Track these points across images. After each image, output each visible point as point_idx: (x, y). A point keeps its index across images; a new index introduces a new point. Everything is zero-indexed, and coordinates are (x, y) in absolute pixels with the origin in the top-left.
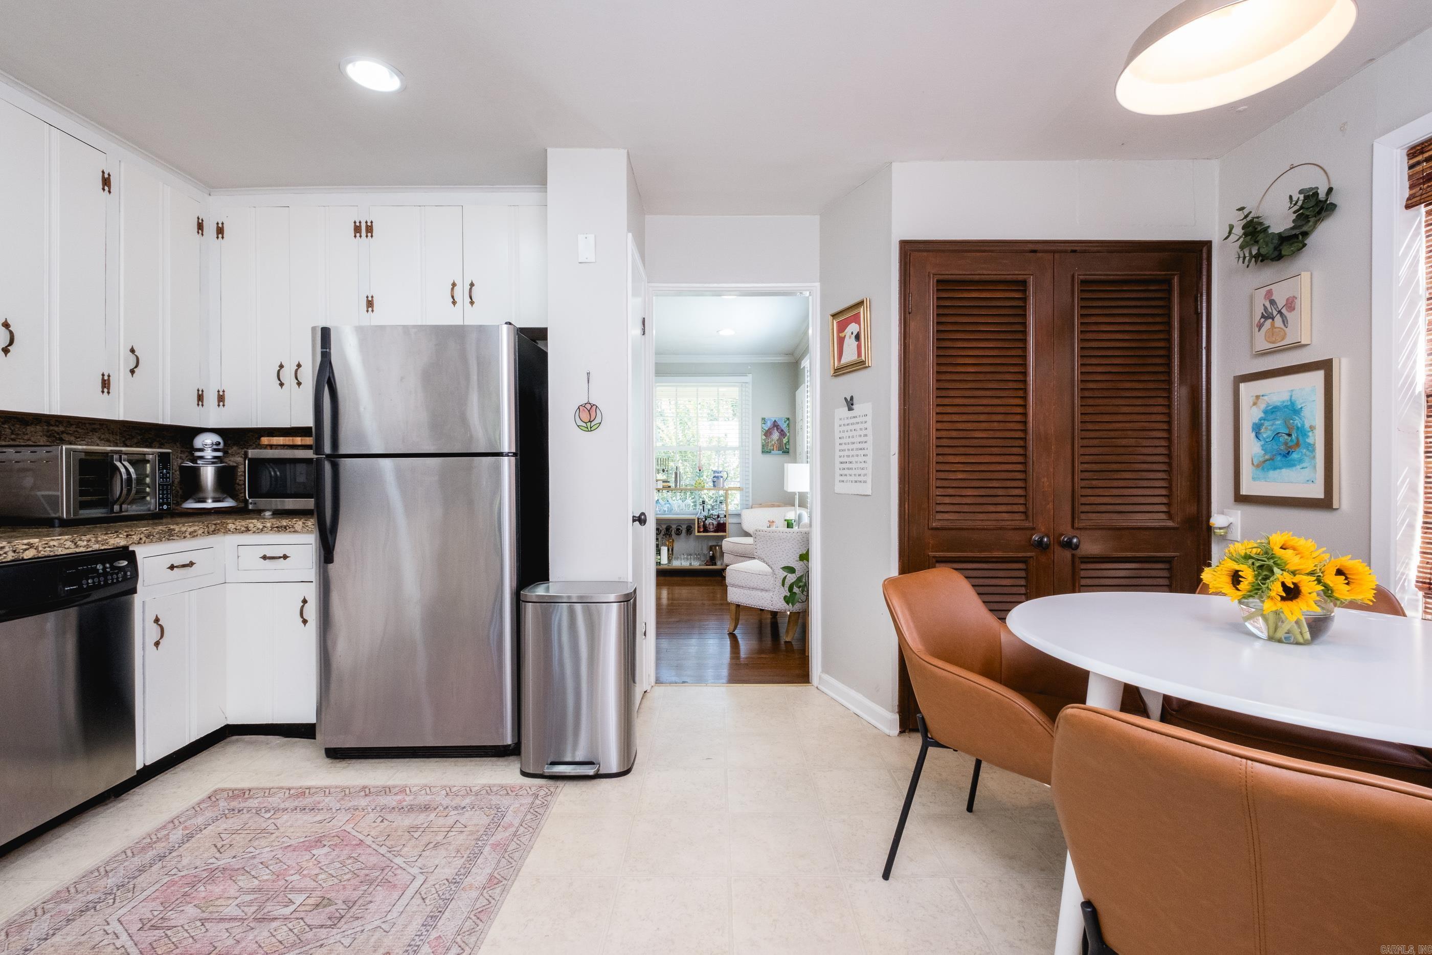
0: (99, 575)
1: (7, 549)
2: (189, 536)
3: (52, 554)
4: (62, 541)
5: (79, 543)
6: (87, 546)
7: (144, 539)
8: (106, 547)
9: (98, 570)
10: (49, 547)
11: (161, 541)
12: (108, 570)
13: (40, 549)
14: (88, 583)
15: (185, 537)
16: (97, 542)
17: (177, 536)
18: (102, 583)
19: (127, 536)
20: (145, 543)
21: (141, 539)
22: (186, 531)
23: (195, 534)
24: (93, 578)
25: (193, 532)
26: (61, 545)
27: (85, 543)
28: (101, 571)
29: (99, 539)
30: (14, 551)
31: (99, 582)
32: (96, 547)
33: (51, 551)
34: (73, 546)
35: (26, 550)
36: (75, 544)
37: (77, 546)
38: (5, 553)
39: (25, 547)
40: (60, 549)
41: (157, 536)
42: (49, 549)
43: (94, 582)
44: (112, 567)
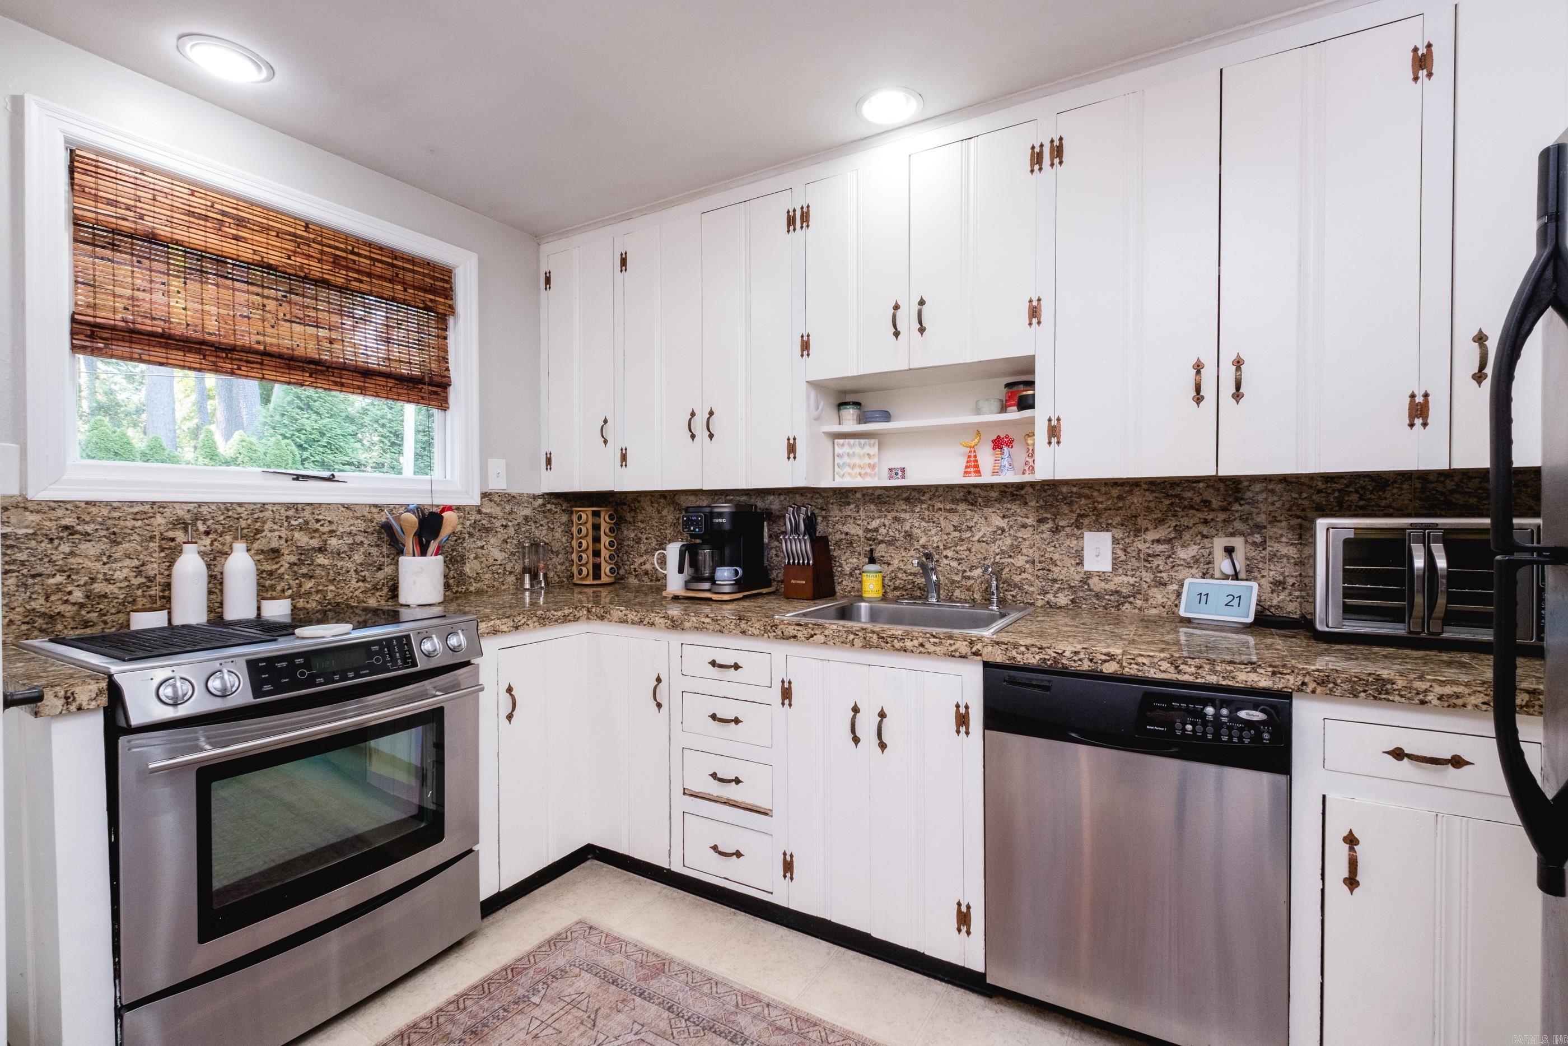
0: (1205, 723)
1: (1082, 656)
2: (1436, 702)
3: (1140, 674)
4: (1156, 660)
5: (1182, 667)
6: (1197, 675)
7: (1312, 685)
8: (1230, 683)
9: (1206, 715)
10: (1136, 664)
11: (1356, 696)
12: (1224, 720)
13: (1124, 664)
14: (1184, 730)
15: (1423, 702)
16: (1215, 672)
17: (1402, 696)
18: (1210, 737)
19: (1274, 673)
20: (1314, 692)
21: (1304, 684)
22: (1426, 691)
23: (1460, 702)
24: (1192, 723)
25: (1450, 696)
26: (1153, 665)
27: (1193, 670)
28: (1210, 718)
29: (1218, 668)
30: (1091, 660)
31: (1205, 733)
32: (1213, 679)
33: (1139, 671)
34: (1172, 669)
35: (1105, 661)
36: (1177, 667)
37: (1179, 672)
38: (1080, 660)
39: (1104, 657)
40: (1152, 671)
41: (1346, 686)
42: (1136, 667)
43: (1194, 730)
44: (1234, 718)
